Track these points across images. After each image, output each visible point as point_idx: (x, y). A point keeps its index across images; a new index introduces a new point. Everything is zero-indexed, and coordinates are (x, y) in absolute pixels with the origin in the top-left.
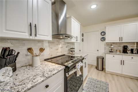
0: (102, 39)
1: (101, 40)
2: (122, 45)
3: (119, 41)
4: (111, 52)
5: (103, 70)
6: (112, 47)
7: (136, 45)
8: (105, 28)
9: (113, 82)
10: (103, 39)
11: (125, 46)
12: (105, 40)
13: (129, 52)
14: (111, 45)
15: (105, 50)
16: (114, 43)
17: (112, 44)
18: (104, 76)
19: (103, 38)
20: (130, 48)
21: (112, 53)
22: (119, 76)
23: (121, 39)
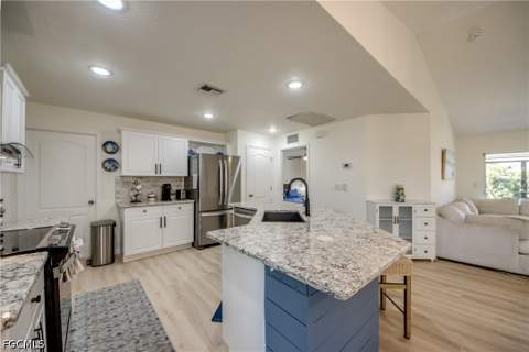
0: (107, 164)
1: (106, 169)
2: (161, 183)
3: (153, 174)
4: (135, 201)
5: (113, 261)
6: (139, 187)
7: (183, 183)
8: (119, 131)
9: (149, 272)
10: (112, 165)
11: (166, 185)
12: (116, 168)
13: (172, 197)
14: (136, 183)
15: (118, 198)
16: (141, 178)
17: (139, 180)
18: (123, 272)
19: (110, 161)
20: (174, 189)
21: (139, 204)
22: (158, 258)
23: (158, 168)
